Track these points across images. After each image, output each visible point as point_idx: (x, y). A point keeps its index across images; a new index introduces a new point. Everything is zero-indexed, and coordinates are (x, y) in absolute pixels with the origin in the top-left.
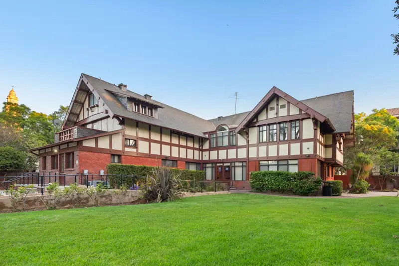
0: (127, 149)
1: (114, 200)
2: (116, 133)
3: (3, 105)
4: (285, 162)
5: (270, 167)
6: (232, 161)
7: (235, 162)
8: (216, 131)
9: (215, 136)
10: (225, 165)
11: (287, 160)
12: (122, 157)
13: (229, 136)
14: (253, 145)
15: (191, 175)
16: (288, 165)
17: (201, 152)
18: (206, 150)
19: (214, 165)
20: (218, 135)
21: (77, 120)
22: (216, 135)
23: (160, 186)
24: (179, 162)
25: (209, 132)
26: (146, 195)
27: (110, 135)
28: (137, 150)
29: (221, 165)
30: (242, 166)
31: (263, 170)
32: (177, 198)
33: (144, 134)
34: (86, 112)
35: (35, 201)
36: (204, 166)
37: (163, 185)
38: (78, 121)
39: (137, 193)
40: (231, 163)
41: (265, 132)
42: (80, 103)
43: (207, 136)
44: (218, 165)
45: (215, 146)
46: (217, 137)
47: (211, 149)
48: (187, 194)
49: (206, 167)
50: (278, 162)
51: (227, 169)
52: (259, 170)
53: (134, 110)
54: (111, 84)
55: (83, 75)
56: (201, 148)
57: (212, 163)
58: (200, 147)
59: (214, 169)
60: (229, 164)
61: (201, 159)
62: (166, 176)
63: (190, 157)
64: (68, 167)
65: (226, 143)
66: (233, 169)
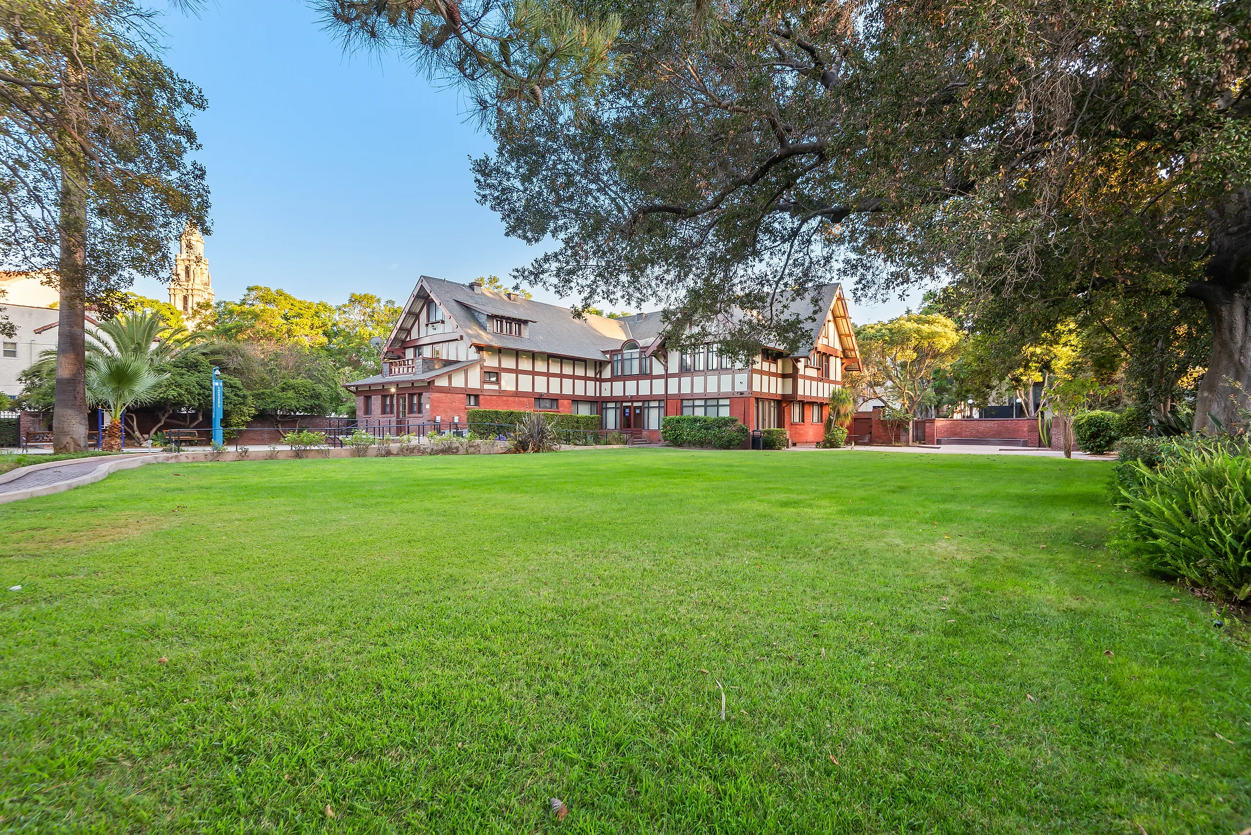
0: (486, 386)
1: (482, 450)
2: (472, 364)
3: (246, 292)
4: (715, 402)
5: (696, 409)
6: (646, 400)
7: (649, 401)
8: (621, 350)
9: (619, 358)
10: (635, 404)
11: (718, 399)
12: (481, 397)
13: (640, 359)
14: (673, 375)
15: (577, 422)
16: (718, 406)
17: (598, 383)
18: (606, 380)
19: (618, 405)
20: (625, 357)
21: (406, 337)
22: (622, 356)
23: (532, 436)
24: (560, 401)
25: (612, 351)
26: (516, 446)
27: (465, 367)
28: (500, 387)
29: (630, 404)
30: (659, 407)
31: (687, 412)
32: (550, 450)
33: (508, 363)
34: (423, 328)
35: (414, 449)
36: (604, 406)
37: (535, 435)
38: (408, 339)
39: (508, 444)
40: (644, 401)
41: (702, 355)
42: (414, 314)
43: (608, 356)
44: (625, 404)
45: (620, 374)
46: (623, 360)
47: (614, 379)
48: (565, 447)
49: (607, 408)
50: (705, 403)
51: (638, 411)
52: (682, 414)
53: (495, 331)
54: (459, 285)
55: (424, 278)
56: (598, 376)
57: (616, 402)
58: (596, 375)
59: (618, 411)
60: (640, 404)
61: (598, 395)
62: (538, 425)
63: (579, 392)
64: (411, 411)
65: (636, 371)
66: (646, 411)
